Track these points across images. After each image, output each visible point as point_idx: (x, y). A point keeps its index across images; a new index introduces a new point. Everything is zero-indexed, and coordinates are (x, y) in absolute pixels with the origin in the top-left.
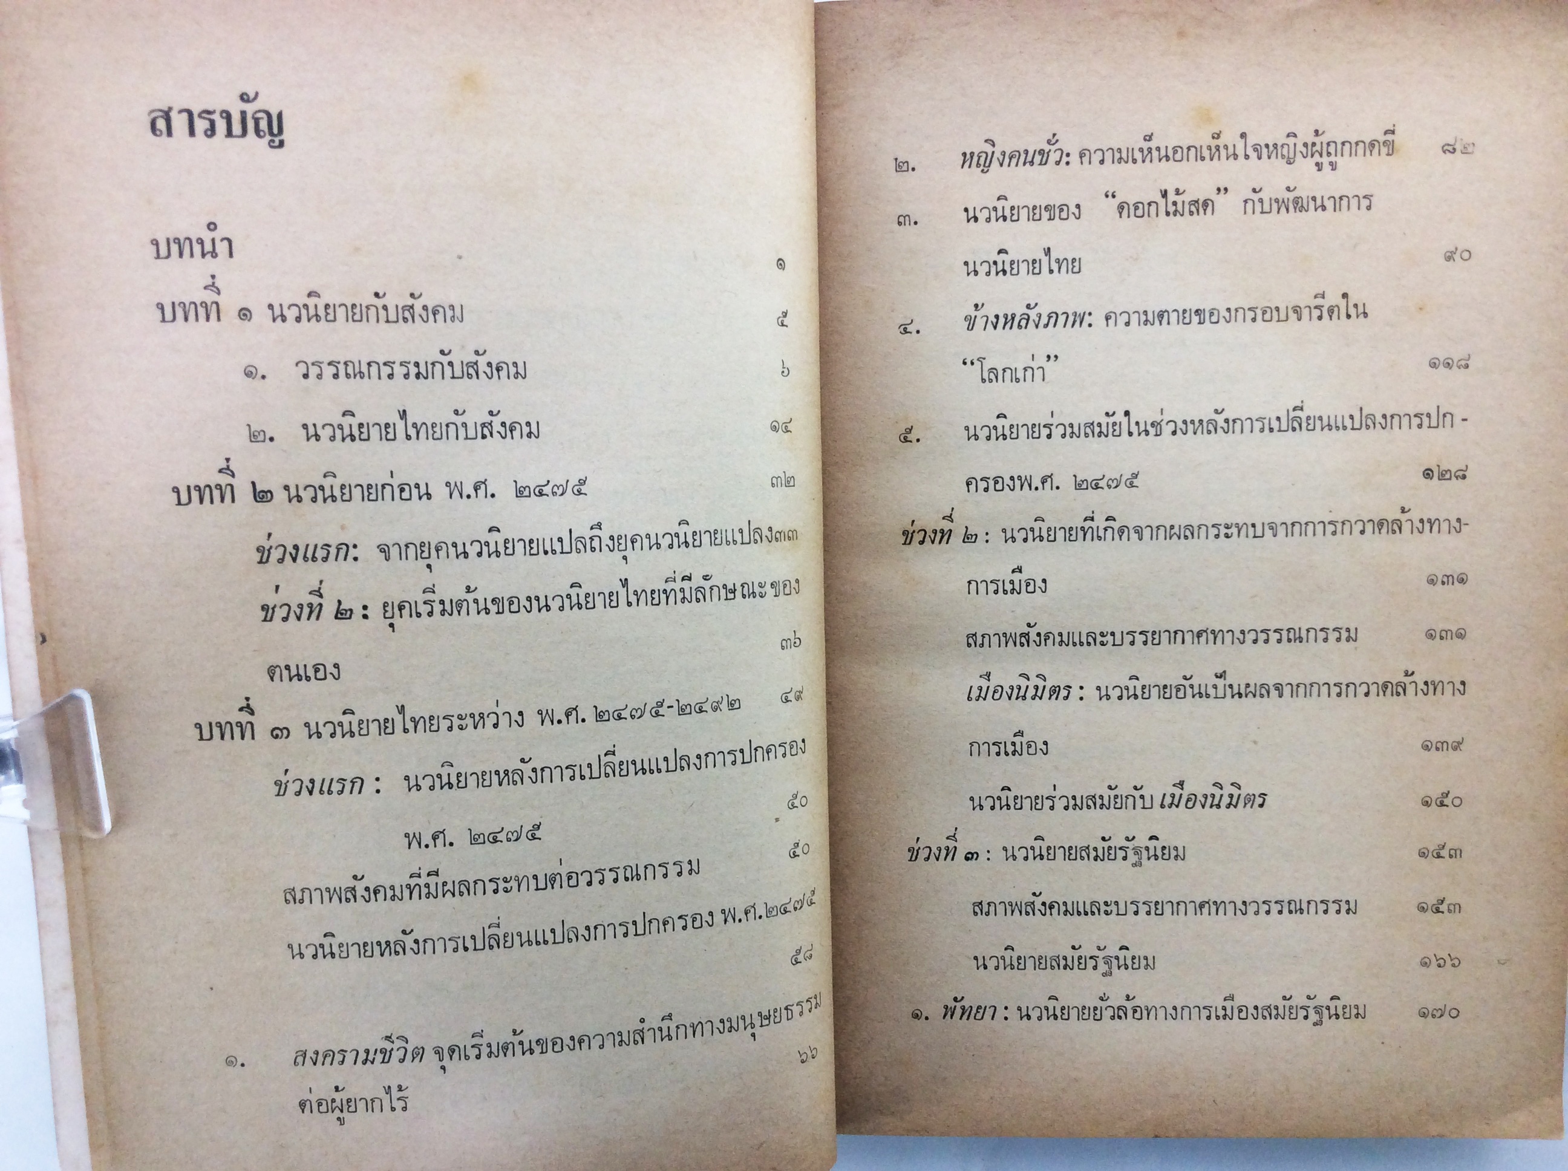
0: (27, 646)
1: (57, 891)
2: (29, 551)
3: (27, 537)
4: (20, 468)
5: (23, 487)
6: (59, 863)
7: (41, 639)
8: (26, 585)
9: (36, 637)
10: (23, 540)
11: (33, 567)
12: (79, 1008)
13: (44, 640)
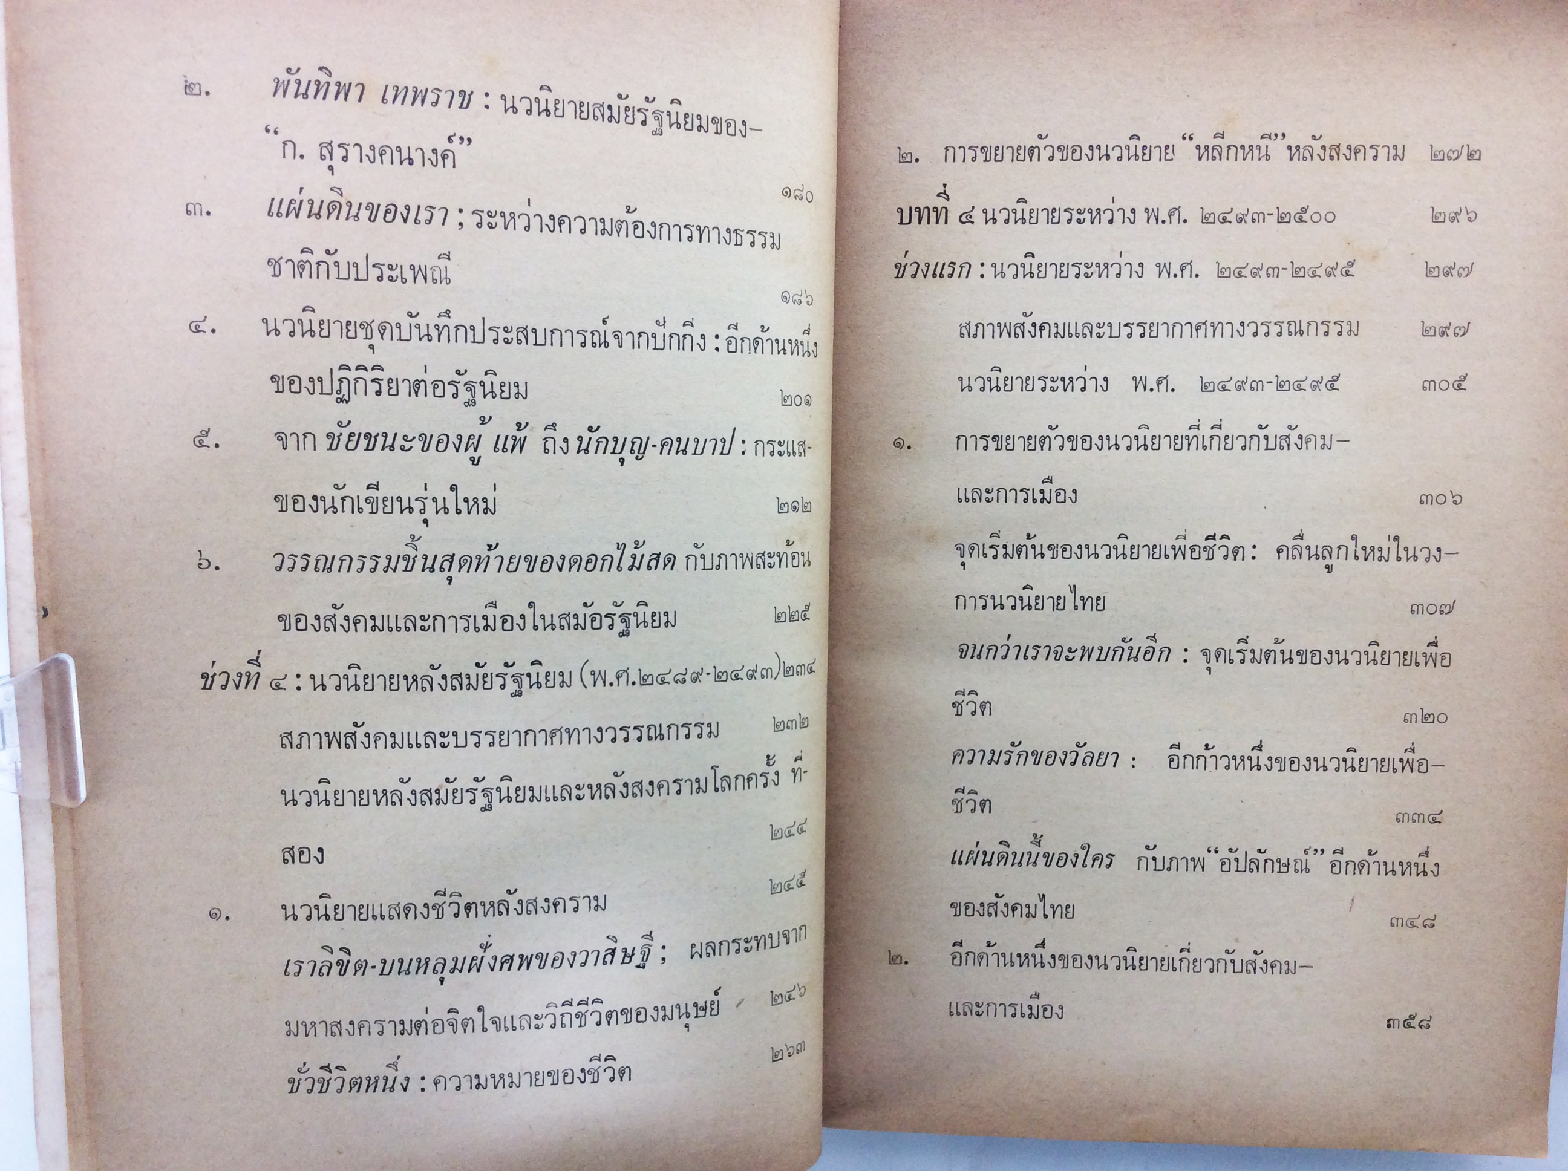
0: (29, 619)
1: (46, 872)
2: (35, 525)
3: (33, 510)
4: (28, 440)
5: (30, 459)
6: (50, 844)
7: (43, 613)
8: (29, 559)
9: (38, 611)
10: (29, 513)
11: (37, 540)
12: (64, 993)
13: (46, 614)
